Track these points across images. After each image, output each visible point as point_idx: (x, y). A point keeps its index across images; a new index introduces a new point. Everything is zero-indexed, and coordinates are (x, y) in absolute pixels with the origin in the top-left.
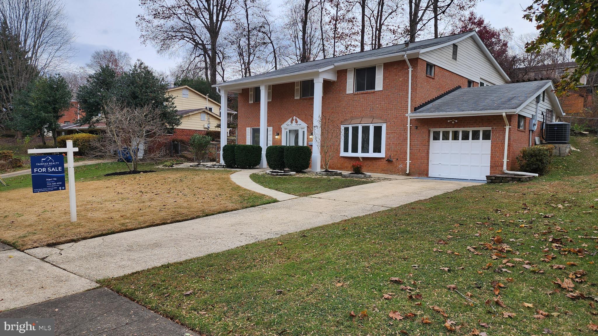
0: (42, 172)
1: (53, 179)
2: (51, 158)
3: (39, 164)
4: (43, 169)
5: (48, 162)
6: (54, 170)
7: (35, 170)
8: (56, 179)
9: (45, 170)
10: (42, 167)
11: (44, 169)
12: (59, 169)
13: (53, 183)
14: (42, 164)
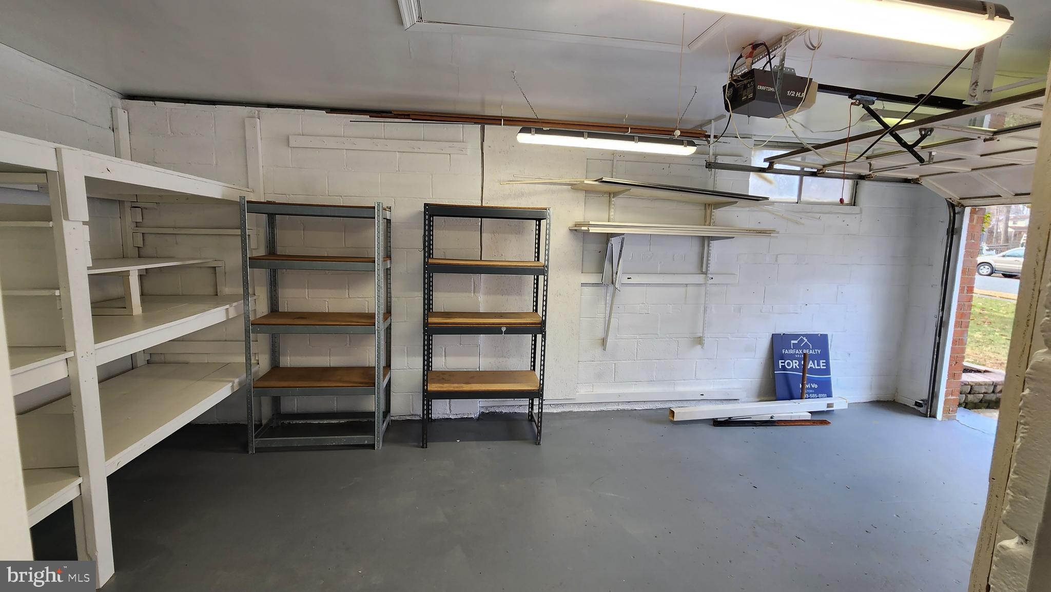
0: (792, 369)
1: (811, 386)
2: (806, 340)
3: (787, 352)
4: (794, 361)
5: (802, 348)
6: (813, 366)
7: (780, 364)
8: (816, 386)
9: (797, 365)
10: (792, 357)
11: (796, 363)
12: (821, 364)
13: (812, 393)
14: (791, 352)
